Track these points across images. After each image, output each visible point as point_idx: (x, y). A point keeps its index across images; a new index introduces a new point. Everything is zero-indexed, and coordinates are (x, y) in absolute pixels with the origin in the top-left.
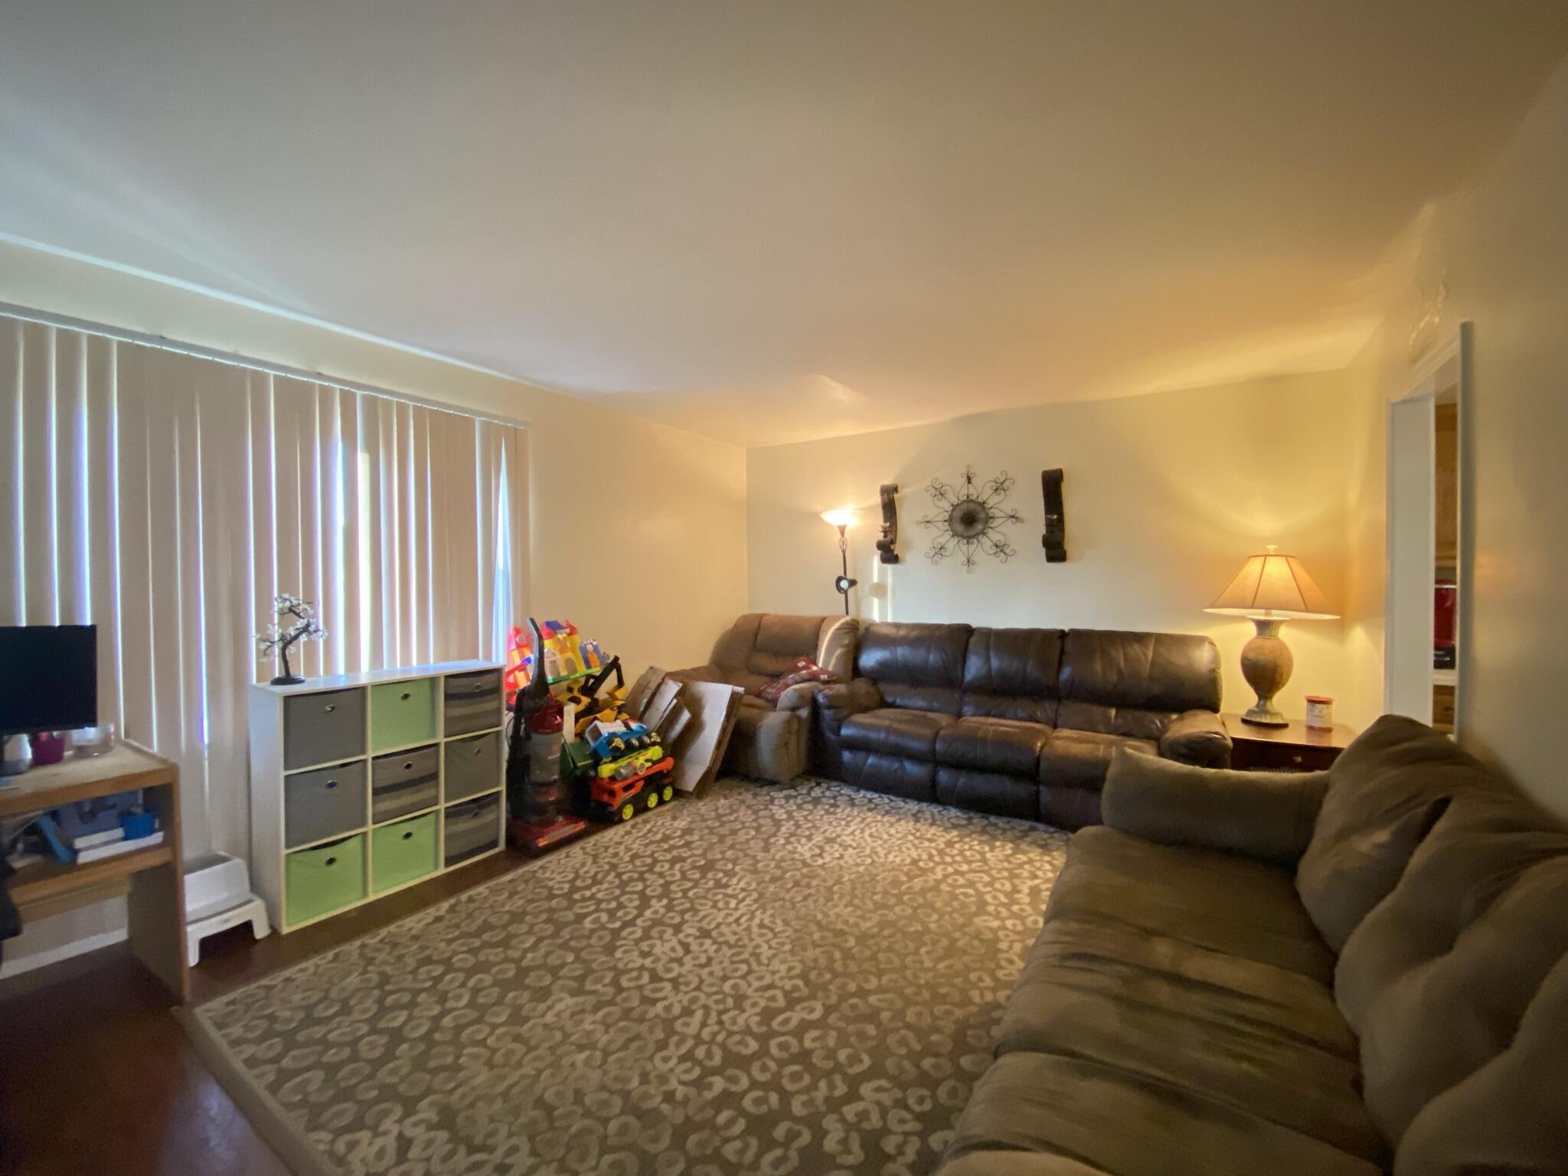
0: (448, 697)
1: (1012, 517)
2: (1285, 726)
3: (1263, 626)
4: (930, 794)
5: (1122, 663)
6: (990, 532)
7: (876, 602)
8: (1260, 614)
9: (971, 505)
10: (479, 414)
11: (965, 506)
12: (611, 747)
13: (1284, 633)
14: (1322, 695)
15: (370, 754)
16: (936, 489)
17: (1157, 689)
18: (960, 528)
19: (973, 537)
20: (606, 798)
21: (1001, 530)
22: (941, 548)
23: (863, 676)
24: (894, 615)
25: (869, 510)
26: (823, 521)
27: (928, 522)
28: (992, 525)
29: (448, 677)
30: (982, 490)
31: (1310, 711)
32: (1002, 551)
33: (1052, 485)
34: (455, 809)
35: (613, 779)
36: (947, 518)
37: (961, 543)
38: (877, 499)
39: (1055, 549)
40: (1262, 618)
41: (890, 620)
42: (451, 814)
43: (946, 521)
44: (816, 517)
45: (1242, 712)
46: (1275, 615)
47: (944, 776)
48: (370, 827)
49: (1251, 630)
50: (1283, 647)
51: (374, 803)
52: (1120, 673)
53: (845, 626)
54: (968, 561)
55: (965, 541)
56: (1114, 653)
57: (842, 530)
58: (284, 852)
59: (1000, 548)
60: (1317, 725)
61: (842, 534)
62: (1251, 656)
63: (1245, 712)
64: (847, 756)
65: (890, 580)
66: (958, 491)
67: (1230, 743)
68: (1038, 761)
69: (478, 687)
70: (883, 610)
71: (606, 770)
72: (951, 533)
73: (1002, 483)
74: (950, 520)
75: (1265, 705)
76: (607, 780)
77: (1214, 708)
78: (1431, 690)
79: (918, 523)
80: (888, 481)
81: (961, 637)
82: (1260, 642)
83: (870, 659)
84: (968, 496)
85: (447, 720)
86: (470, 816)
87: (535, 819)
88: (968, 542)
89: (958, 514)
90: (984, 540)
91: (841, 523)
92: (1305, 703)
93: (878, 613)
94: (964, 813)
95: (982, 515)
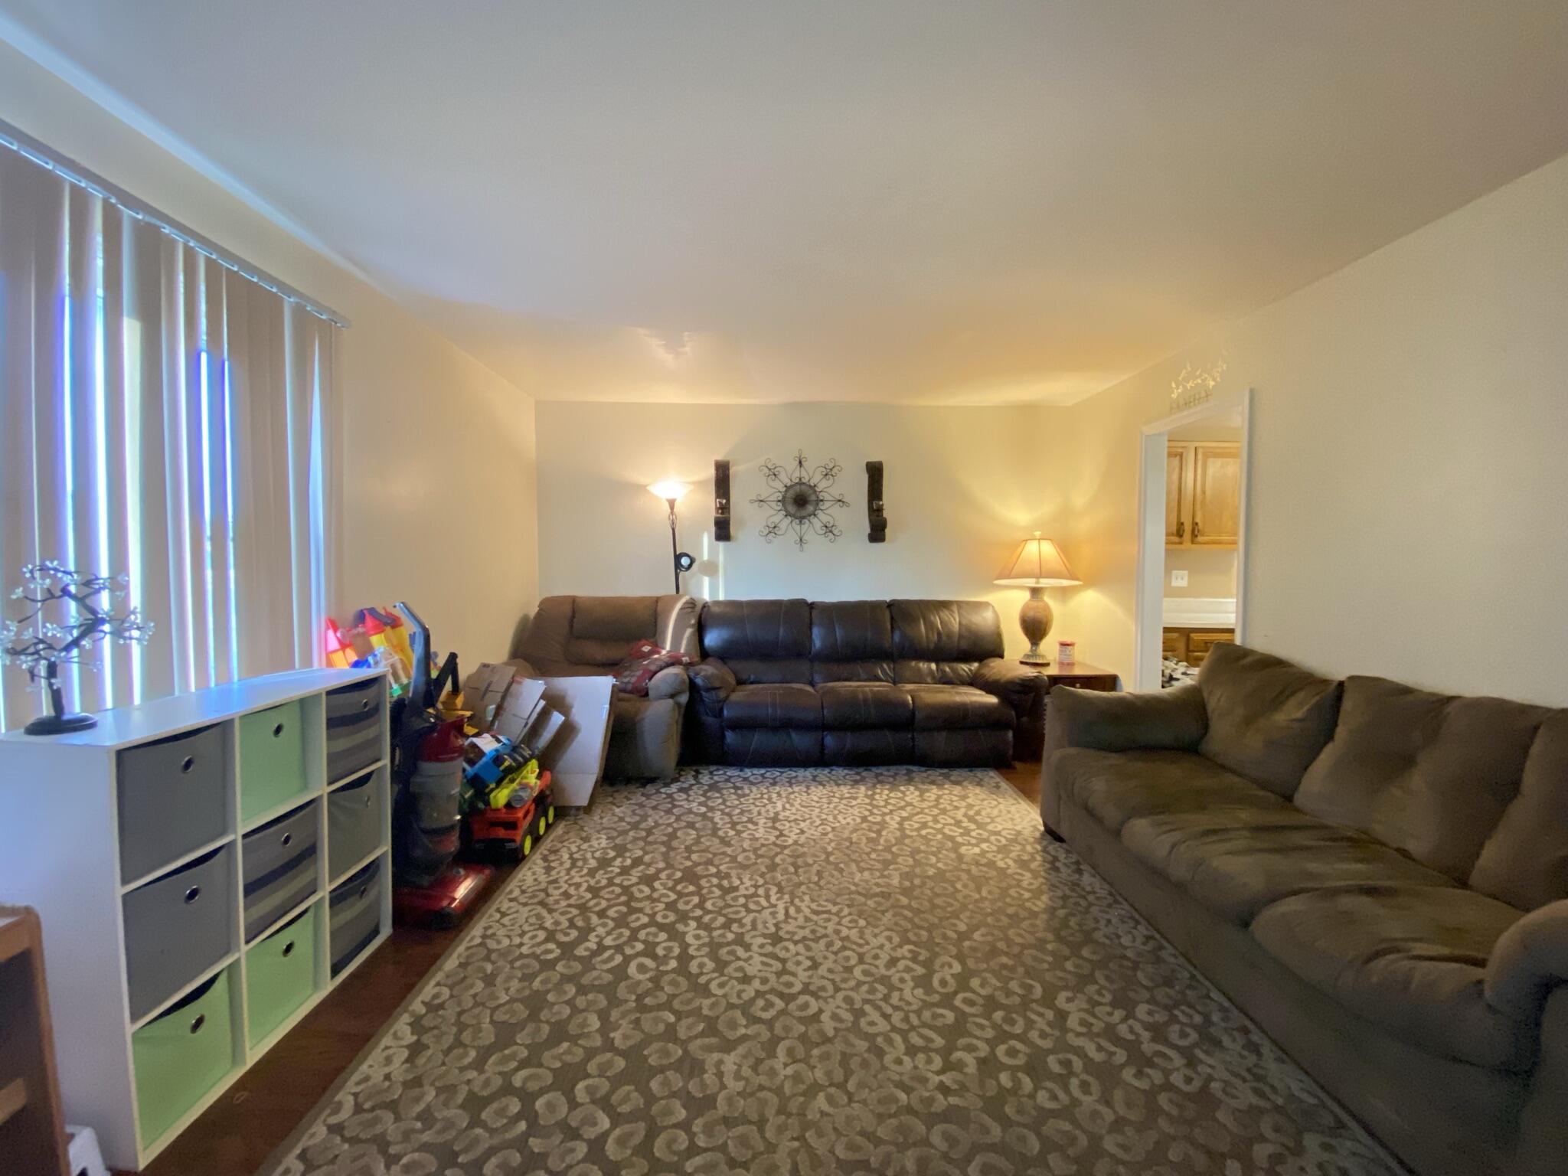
0: (332, 723)
1: (840, 501)
2: (1048, 665)
3: (1035, 592)
4: (819, 760)
5: (940, 626)
6: (820, 513)
7: (706, 580)
8: (1031, 582)
9: (803, 487)
10: (290, 291)
11: (798, 488)
12: (502, 768)
13: (1047, 599)
14: (1068, 640)
15: (243, 828)
16: (770, 469)
17: (964, 645)
18: (792, 509)
19: (804, 518)
20: (501, 833)
21: (829, 513)
22: (775, 527)
23: (712, 656)
24: (726, 593)
25: (700, 484)
26: (648, 492)
27: (761, 501)
28: (822, 508)
29: (330, 693)
30: (812, 475)
31: (1061, 652)
32: (831, 531)
33: (875, 473)
34: (343, 889)
35: (509, 805)
36: (780, 498)
37: (794, 523)
38: (711, 473)
39: (878, 532)
40: (1034, 585)
41: (721, 597)
42: (338, 898)
43: (779, 501)
44: (642, 489)
45: (1020, 657)
46: (1044, 582)
47: (830, 740)
48: (244, 948)
49: (1026, 596)
50: (1047, 608)
51: (246, 908)
52: (939, 634)
53: (687, 606)
54: (801, 540)
55: (798, 521)
56: (932, 618)
57: (672, 503)
58: (130, 1028)
59: (828, 529)
60: (1066, 661)
61: (672, 507)
62: (1031, 614)
63: (1022, 655)
64: (730, 736)
65: (721, 558)
66: (790, 474)
67: (1046, 678)
68: (913, 712)
69: (366, 704)
70: (713, 588)
71: (501, 797)
72: (784, 513)
73: (831, 470)
74: (783, 501)
75: (1035, 650)
76: (504, 810)
77: (1002, 656)
78: (1162, 630)
79: (752, 502)
80: (720, 457)
81: (801, 612)
82: (1034, 604)
83: (712, 639)
84: (800, 479)
85: (332, 759)
86: (357, 896)
87: (426, 880)
88: (801, 522)
89: (791, 494)
90: (814, 520)
91: (671, 497)
92: (1058, 647)
93: (708, 590)
94: (851, 770)
95: (813, 498)
